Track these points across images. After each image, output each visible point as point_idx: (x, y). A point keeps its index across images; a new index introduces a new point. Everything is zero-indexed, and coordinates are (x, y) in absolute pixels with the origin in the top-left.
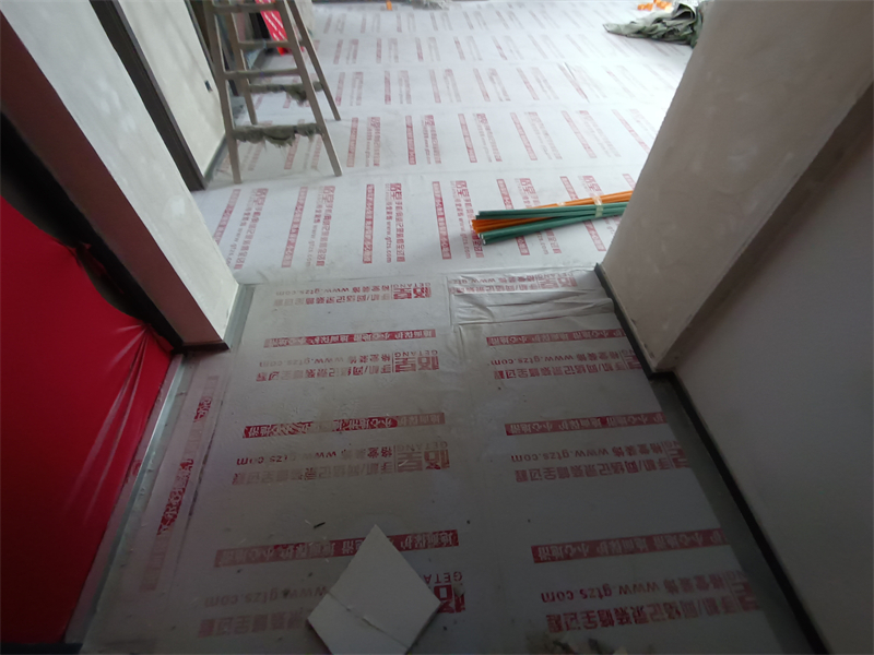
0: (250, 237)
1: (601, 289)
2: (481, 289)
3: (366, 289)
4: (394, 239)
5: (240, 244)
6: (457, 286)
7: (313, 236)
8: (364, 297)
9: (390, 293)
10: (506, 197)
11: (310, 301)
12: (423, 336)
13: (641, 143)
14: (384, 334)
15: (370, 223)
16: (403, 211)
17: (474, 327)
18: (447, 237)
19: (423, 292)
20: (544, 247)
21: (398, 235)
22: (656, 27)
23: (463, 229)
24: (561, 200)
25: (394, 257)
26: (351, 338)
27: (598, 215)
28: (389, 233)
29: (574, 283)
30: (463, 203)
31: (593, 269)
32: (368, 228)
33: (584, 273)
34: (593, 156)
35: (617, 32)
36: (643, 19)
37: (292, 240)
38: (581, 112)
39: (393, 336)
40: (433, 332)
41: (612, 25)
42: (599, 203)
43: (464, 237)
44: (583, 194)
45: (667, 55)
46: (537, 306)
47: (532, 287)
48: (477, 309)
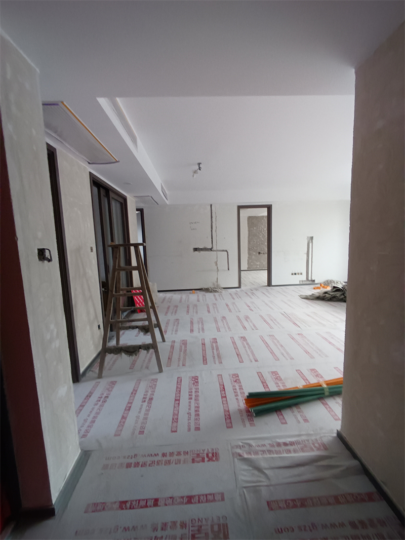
0: (98, 413)
1: (347, 452)
2: (256, 453)
3: (171, 454)
4: (193, 413)
5: (90, 419)
6: (239, 451)
7: (140, 412)
8: (169, 461)
9: (189, 457)
10: (264, 383)
11: (129, 466)
12: (214, 500)
13: (339, 349)
14: (182, 497)
15: (178, 402)
16: (200, 394)
17: (255, 490)
18: (229, 411)
19: (213, 456)
20: (296, 418)
21: (196, 411)
22: (325, 296)
23: (239, 406)
24: (300, 384)
25: (193, 427)
26: (156, 502)
27: (327, 394)
28: (190, 409)
29: (325, 447)
30: (237, 387)
31: (335, 435)
32: (177, 405)
33: (330, 438)
34: (312, 357)
35: (307, 298)
36: (318, 293)
37: (125, 415)
38: (299, 334)
39: (190, 500)
40: (222, 494)
41: (303, 296)
42: (325, 386)
43: (240, 411)
44: (313, 381)
45: (336, 307)
46: (302, 469)
47: (295, 451)
48: (256, 472)
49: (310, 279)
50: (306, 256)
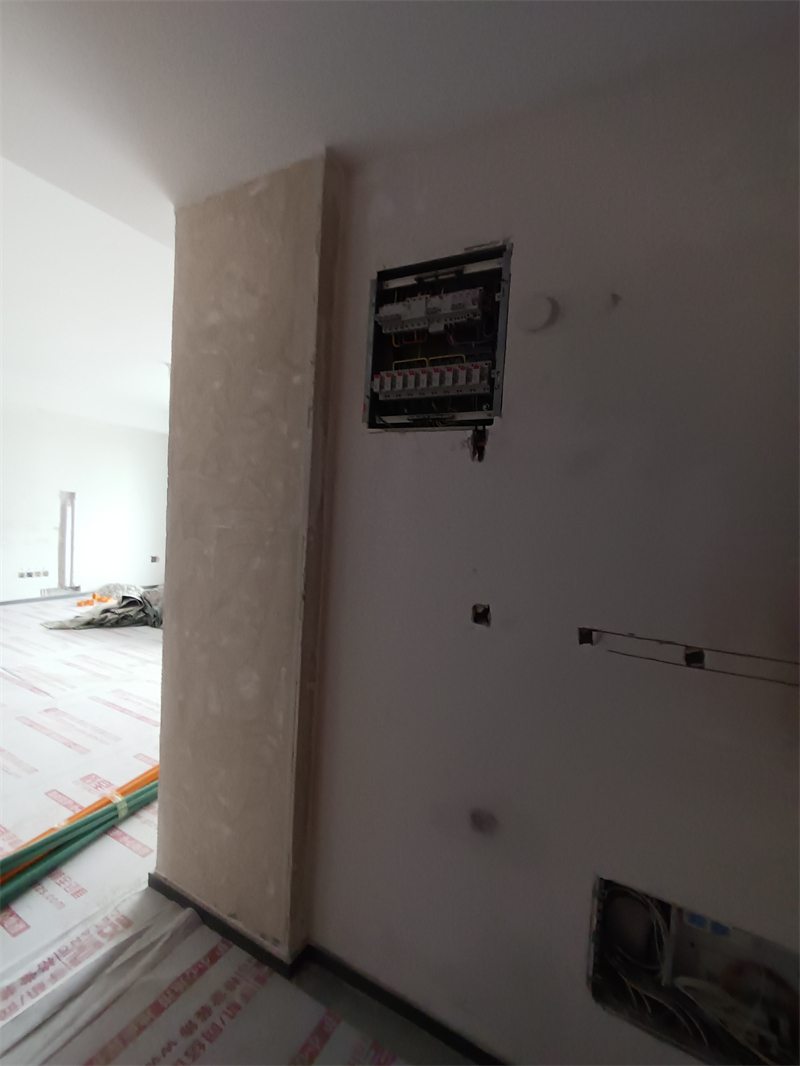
1: (171, 904)
20: (54, 901)
22: (106, 617)
24: (59, 819)
27: (123, 813)
29: (127, 923)
31: (146, 885)
33: (136, 898)
34: (84, 751)
36: (89, 612)
38: (46, 711)
41: (52, 623)
42: (118, 799)
44: (88, 799)
47: (54, 978)
49: (68, 584)
50: (56, 534)
